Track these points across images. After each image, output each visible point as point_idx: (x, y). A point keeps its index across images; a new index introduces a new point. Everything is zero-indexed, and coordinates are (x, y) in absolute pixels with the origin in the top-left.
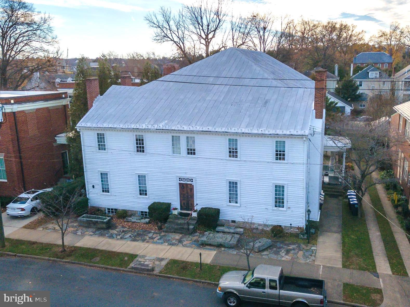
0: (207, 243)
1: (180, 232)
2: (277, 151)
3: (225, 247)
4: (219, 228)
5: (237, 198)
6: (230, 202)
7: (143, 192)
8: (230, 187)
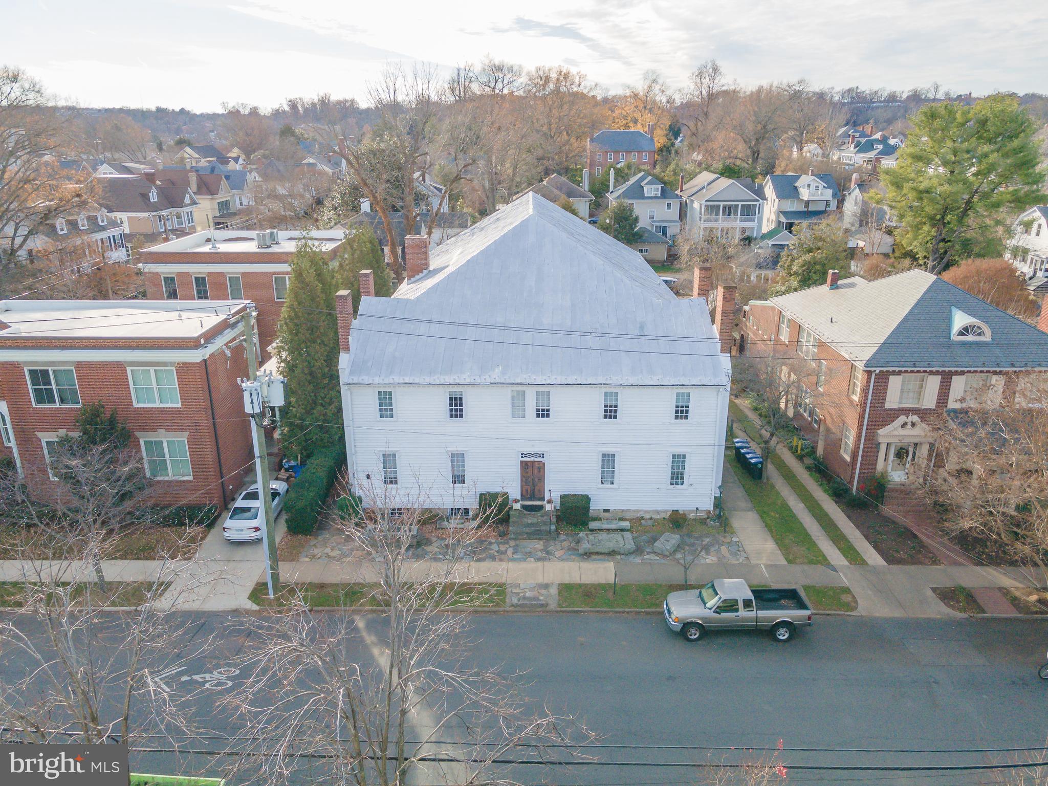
0: (592, 551)
1: (538, 537)
2: (677, 407)
3: (620, 554)
4: (593, 525)
5: (613, 477)
6: (602, 483)
7: (459, 479)
8: (603, 461)
